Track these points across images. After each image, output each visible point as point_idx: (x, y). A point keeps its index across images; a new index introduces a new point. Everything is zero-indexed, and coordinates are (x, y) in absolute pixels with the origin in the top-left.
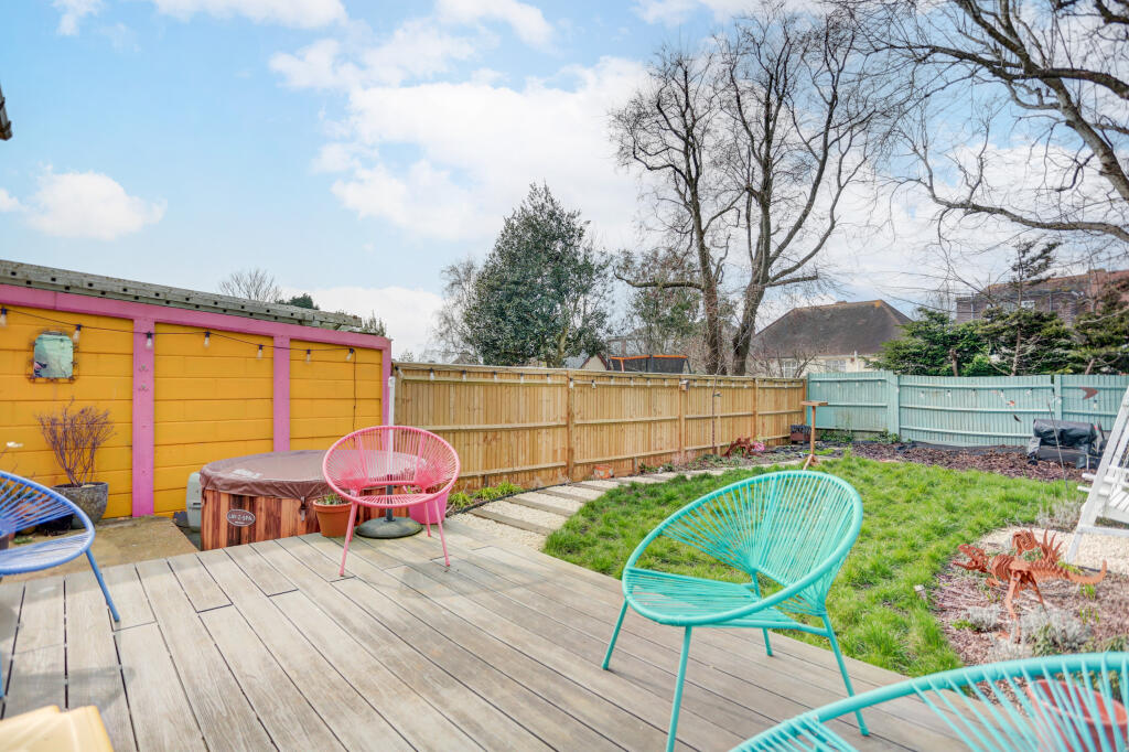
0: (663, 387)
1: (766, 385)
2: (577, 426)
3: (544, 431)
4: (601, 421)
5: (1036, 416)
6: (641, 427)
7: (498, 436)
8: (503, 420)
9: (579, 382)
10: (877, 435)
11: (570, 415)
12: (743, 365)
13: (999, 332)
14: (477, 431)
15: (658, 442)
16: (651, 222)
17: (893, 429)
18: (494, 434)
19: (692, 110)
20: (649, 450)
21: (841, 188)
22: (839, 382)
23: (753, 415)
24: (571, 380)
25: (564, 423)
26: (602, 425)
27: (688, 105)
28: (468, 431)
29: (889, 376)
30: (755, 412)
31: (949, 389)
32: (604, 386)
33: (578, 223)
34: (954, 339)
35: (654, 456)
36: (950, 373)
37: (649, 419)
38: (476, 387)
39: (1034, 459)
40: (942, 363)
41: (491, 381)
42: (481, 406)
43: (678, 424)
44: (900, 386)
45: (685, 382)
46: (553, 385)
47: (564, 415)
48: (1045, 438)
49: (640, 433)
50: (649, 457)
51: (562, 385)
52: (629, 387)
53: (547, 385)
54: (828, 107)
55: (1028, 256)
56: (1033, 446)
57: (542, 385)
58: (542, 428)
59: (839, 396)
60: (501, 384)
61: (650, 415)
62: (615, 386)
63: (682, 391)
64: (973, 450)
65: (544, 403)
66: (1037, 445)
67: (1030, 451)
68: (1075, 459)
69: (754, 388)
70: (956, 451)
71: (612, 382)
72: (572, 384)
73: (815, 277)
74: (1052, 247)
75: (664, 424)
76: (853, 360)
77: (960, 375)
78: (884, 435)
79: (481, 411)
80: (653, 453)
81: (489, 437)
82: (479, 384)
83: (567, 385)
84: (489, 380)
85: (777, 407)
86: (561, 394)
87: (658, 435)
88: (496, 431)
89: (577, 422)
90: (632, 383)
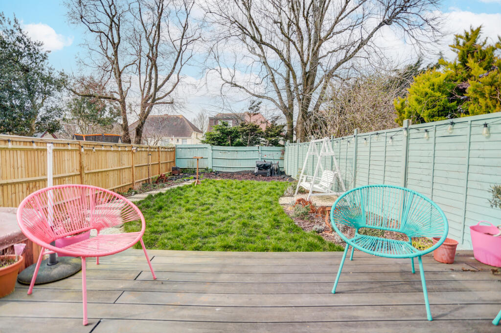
0: (125, 151)
1: (163, 150)
2: (86, 174)
3: (67, 179)
4: (97, 170)
5: (256, 160)
6: (116, 172)
7: (37, 185)
8: (40, 174)
9: (86, 148)
10: (204, 169)
11: (81, 168)
12: (140, 140)
13: (245, 131)
14: (21, 183)
15: (124, 180)
16: (87, 61)
17: (210, 167)
18: (34, 183)
19: (115, 6)
20: (120, 184)
21: (182, 66)
22: (189, 148)
23: (159, 164)
24: (82, 147)
25: (79, 173)
26: (99, 172)
27: (113, 4)
28: (14, 184)
29: (209, 146)
30: (159, 162)
31: (229, 151)
32: (99, 150)
33: (42, 50)
34: (231, 132)
35: (122, 187)
36: (228, 145)
37: (119, 168)
38: (19, 152)
39: (257, 174)
40: (226, 141)
41: (30, 147)
42: (23, 166)
43: (131, 169)
44: (212, 150)
45: (135, 148)
46: (72, 150)
47: (78, 168)
48: (259, 167)
49: (116, 175)
50: (120, 188)
51: (76, 150)
52: (111, 151)
53: (68, 150)
54: (183, 29)
55: (253, 105)
56: (256, 170)
57: (64, 150)
58: (65, 177)
59: (189, 154)
60: (37, 150)
61: (120, 166)
62: (104, 151)
63: (133, 153)
64: (238, 173)
65: (66, 161)
66: (257, 170)
67: (255, 172)
68: (266, 174)
69: (159, 151)
70: (233, 174)
71: (103, 148)
72: (82, 150)
73: (172, 103)
74: (260, 103)
75: (126, 170)
76: (172, 139)
77: (232, 146)
78: (207, 169)
79: (23, 169)
80: (122, 185)
81: (31, 187)
82: (21, 149)
83: (79, 150)
84: (28, 147)
85: (166, 160)
86: (76, 156)
87: (124, 176)
88: (35, 181)
89: (86, 172)
90: (112, 149)
